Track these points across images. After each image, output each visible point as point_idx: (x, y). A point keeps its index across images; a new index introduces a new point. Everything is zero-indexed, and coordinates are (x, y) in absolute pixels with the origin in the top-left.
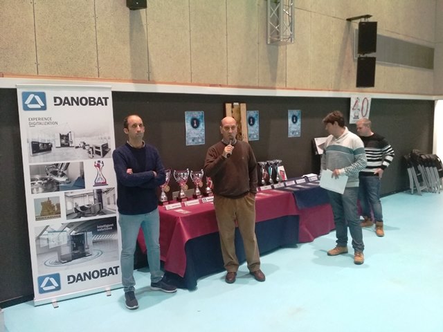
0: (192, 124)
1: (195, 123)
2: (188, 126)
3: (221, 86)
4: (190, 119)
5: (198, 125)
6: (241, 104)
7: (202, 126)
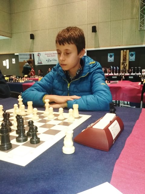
0: (110, 56)
1: (111, 56)
2: (109, 57)
3: (119, 46)
4: (109, 55)
5: (112, 57)
6: (127, 50)
7: (113, 57)
